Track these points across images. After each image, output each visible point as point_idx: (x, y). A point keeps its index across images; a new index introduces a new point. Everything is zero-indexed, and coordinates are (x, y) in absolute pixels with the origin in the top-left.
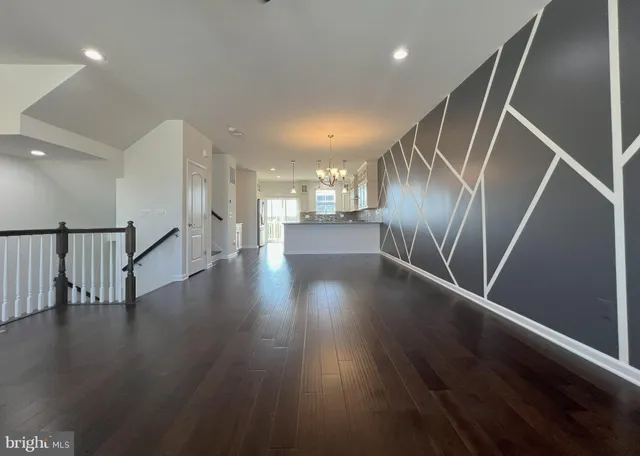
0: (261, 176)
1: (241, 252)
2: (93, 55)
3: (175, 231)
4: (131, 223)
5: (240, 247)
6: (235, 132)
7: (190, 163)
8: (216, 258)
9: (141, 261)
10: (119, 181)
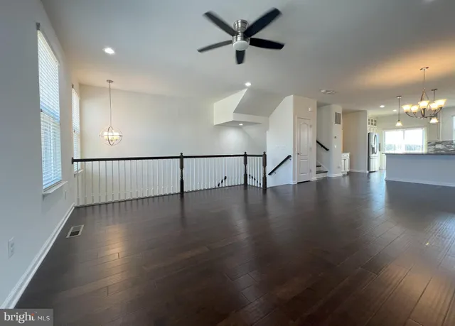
0: (371, 113)
1: (349, 173)
2: (248, 84)
3: (289, 157)
4: (265, 153)
5: (348, 170)
6: (327, 91)
7: (298, 118)
8: (321, 176)
9: (276, 171)
10: (267, 132)
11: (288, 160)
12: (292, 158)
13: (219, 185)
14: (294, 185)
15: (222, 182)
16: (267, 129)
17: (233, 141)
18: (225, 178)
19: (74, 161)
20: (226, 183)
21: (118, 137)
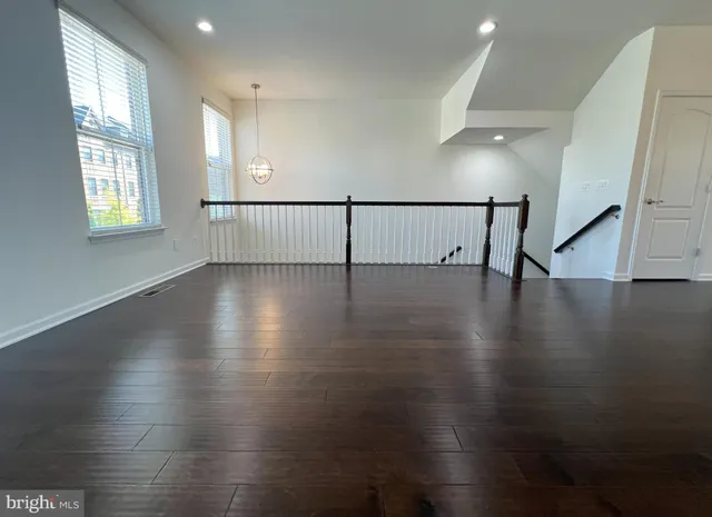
3: (613, 210)
4: (525, 197)
9: (574, 245)
10: (566, 149)
11: (611, 219)
12: (621, 214)
13: (444, 260)
14: (617, 285)
15: (451, 254)
16: (568, 141)
17: (483, 173)
18: (459, 249)
19: (204, 203)
20: (460, 259)
21: (266, 172)
